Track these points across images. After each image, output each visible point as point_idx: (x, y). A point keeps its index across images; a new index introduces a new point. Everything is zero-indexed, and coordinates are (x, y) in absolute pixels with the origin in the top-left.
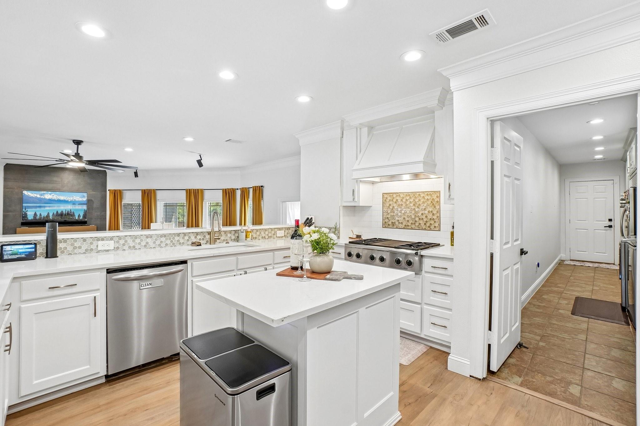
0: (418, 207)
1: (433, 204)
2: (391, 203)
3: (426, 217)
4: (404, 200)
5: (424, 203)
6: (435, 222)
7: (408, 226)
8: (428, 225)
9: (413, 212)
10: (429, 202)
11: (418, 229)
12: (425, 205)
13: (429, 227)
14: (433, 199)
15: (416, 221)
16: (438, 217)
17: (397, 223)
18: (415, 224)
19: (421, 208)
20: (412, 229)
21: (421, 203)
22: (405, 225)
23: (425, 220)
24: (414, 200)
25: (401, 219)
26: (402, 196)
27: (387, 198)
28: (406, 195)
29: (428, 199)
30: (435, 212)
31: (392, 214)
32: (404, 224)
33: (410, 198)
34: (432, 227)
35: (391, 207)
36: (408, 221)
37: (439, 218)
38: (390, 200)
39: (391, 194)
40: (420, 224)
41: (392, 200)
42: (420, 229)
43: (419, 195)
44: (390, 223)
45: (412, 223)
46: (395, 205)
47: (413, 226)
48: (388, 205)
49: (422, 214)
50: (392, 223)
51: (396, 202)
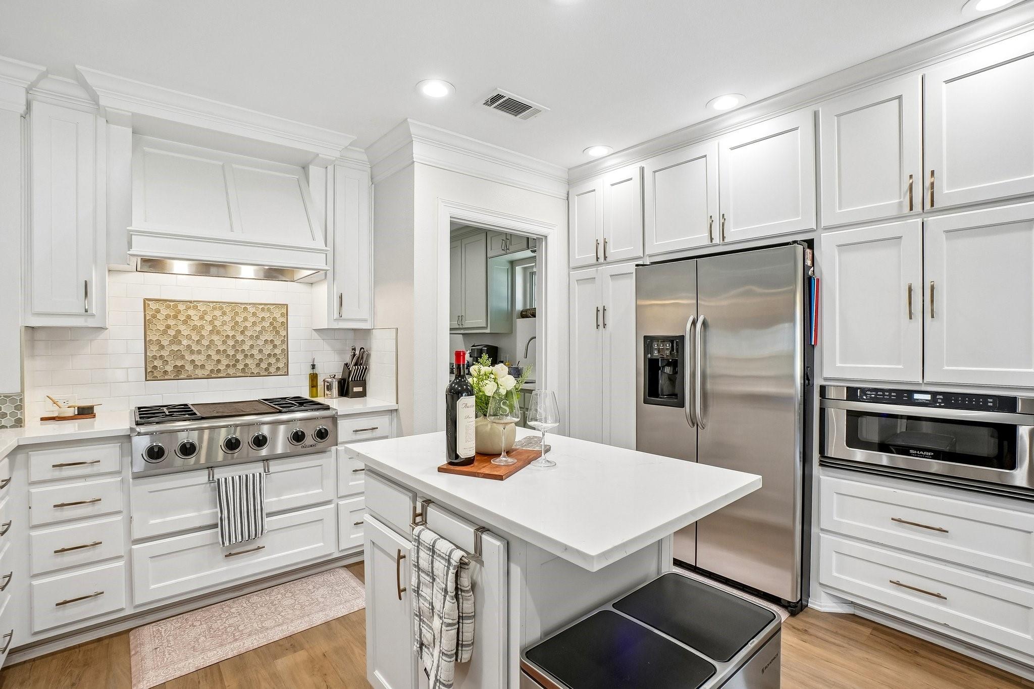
0: (242, 332)
1: (275, 328)
2: (171, 322)
3: (261, 351)
4: (208, 318)
5: (254, 324)
6: (278, 360)
7: (219, 371)
8: (264, 365)
9: (231, 342)
10: (267, 324)
11: (243, 375)
12: (258, 329)
13: (267, 369)
14: (274, 319)
15: (237, 361)
16: (283, 350)
17: (189, 367)
18: (234, 365)
19: (248, 333)
20: (228, 376)
21: (248, 324)
22: (212, 371)
23: (258, 357)
24: (233, 319)
25: (199, 359)
26: (202, 308)
27: (158, 311)
28: (214, 309)
29: (263, 319)
30: (277, 342)
31: (175, 348)
32: (209, 367)
33: (224, 313)
34: (272, 370)
35: (172, 332)
36: (219, 361)
37: (285, 352)
38: (167, 317)
39: (172, 304)
40: (246, 365)
41: (175, 317)
42: (245, 375)
43: (245, 309)
44: (169, 368)
45: (228, 366)
46: (182, 328)
47: (231, 371)
48: (162, 328)
49: (252, 347)
50: (175, 367)
51: (185, 322)
